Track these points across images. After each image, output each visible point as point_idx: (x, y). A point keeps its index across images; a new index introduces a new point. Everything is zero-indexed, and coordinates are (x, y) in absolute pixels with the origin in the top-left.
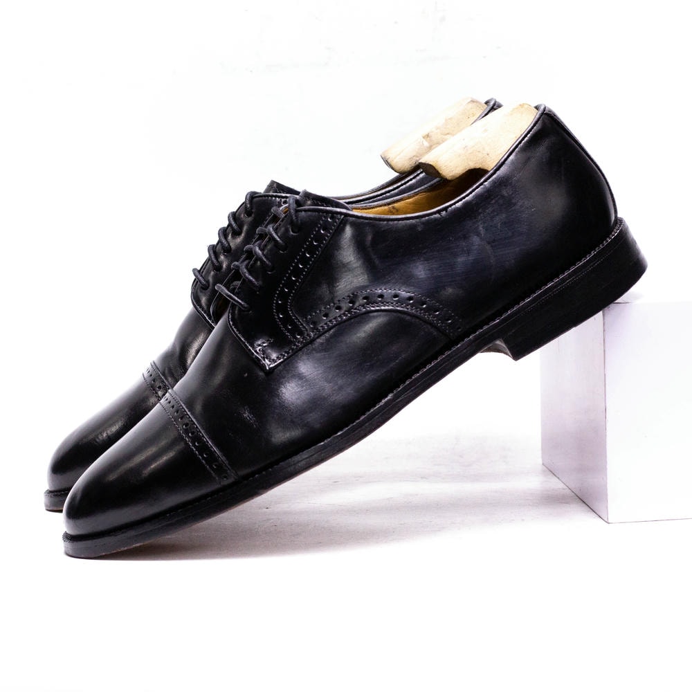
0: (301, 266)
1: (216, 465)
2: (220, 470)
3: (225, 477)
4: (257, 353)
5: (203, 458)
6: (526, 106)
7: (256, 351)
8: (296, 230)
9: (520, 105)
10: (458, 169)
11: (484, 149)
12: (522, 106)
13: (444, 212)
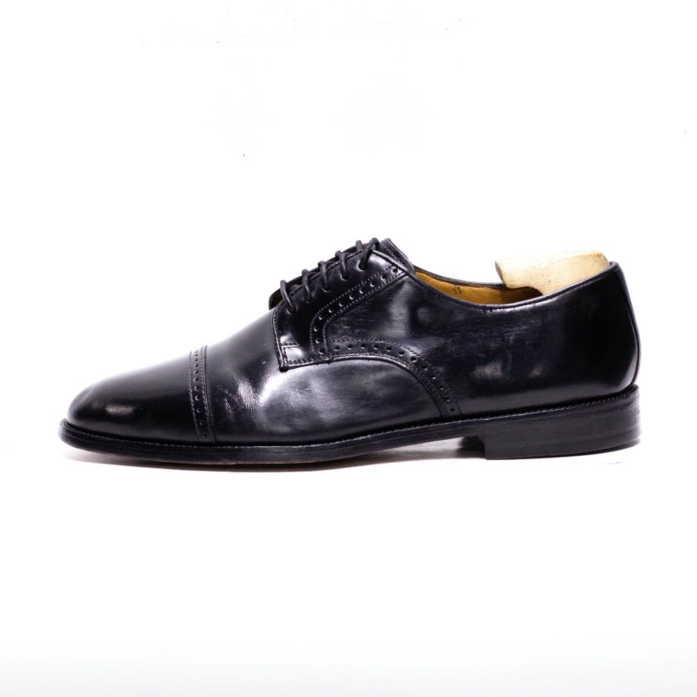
0: (351, 298)
1: (202, 422)
2: (203, 428)
3: (205, 435)
4: (281, 350)
5: (196, 412)
6: (602, 258)
7: (280, 348)
8: (363, 267)
9: (598, 255)
10: (519, 281)
11: (548, 276)
12: (599, 256)
13: (489, 311)
